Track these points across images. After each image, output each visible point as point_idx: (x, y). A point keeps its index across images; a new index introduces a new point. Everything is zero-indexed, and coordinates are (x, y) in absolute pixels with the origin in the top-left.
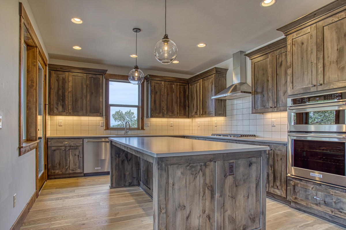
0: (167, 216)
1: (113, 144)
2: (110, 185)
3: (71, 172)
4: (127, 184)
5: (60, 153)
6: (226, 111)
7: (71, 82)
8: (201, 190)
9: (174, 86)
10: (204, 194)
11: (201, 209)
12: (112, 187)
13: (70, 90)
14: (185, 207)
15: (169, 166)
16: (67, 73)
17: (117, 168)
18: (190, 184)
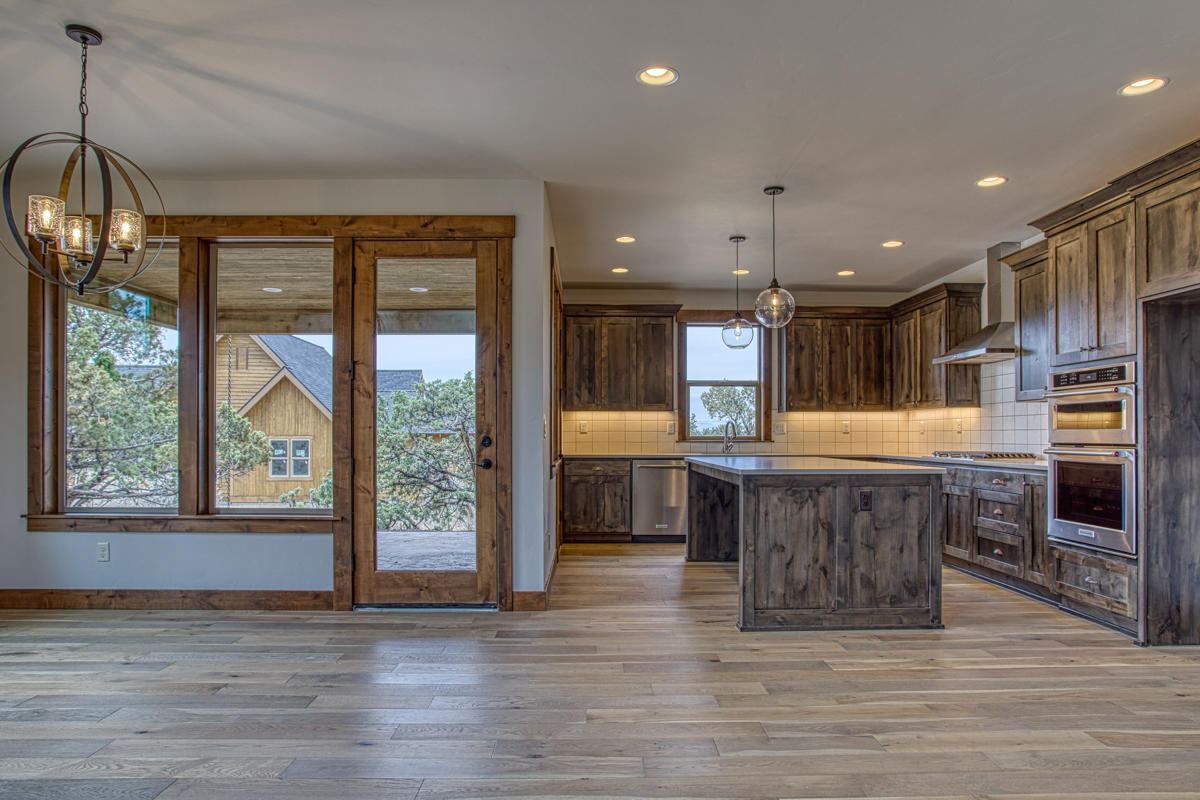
0: (757, 557)
1: (694, 469)
2: (686, 555)
3: (606, 530)
4: (721, 555)
5: (587, 490)
6: (979, 391)
7: (606, 338)
8: (811, 527)
9: (849, 328)
10: (816, 533)
11: (811, 555)
12: (690, 559)
13: (603, 356)
14: (783, 547)
15: (761, 489)
16: (598, 320)
17: (701, 520)
18: (792, 515)
